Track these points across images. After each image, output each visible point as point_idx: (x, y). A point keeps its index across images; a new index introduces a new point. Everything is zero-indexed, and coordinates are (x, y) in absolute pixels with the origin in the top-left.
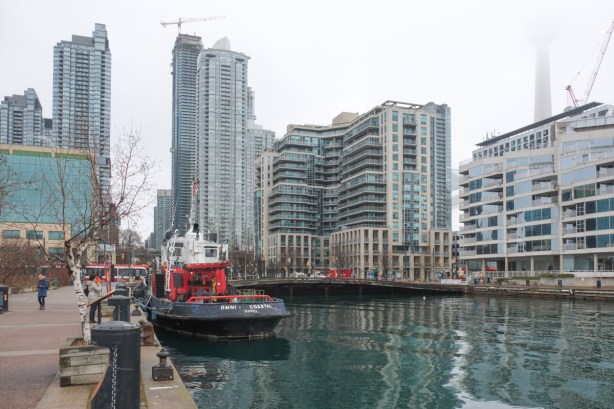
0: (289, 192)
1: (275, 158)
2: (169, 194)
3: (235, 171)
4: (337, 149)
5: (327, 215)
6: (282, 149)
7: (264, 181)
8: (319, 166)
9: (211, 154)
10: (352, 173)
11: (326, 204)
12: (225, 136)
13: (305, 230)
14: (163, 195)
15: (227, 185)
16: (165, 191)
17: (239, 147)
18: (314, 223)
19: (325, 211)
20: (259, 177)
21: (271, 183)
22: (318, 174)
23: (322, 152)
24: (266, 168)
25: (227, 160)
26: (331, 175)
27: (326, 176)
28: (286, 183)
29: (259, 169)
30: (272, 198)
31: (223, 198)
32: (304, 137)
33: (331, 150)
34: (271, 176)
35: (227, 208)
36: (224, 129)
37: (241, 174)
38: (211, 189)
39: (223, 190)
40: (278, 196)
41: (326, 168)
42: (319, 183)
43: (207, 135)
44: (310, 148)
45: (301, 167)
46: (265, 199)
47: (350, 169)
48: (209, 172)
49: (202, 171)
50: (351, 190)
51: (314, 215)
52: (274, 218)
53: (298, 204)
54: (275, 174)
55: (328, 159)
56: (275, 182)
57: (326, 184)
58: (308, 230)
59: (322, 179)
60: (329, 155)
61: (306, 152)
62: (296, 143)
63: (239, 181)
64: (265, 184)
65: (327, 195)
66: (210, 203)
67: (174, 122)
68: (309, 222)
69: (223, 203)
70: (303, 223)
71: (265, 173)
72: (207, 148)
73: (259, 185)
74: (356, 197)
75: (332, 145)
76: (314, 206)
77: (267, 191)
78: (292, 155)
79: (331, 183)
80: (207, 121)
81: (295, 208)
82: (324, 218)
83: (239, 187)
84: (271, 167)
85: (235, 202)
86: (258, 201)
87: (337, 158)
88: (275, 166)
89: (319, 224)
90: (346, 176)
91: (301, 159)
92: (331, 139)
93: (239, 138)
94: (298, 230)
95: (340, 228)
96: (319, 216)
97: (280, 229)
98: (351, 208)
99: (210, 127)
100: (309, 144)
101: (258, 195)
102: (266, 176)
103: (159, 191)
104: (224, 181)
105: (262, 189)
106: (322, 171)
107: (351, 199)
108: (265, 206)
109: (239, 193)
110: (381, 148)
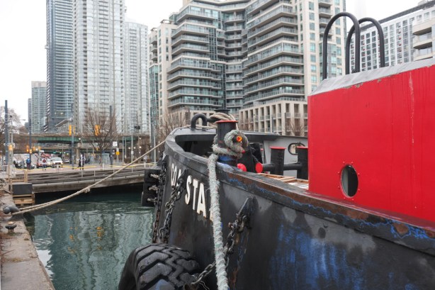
0: (192, 66)
1: (173, 30)
2: (44, 85)
3: (114, 58)
4: (238, 23)
5: (230, 92)
6: (181, 21)
7: (162, 55)
8: (220, 40)
9: (90, 41)
10: (261, 45)
11: (228, 80)
12: (103, 23)
13: (209, 107)
14: (37, 86)
15: (106, 72)
16: (40, 83)
17: (117, 34)
18: (217, 99)
19: (228, 88)
20: (155, 52)
21: (170, 57)
22: (220, 49)
23: (222, 27)
24: (163, 41)
25: (106, 47)
26: (232, 50)
27: (228, 51)
28: (188, 56)
29: (155, 43)
30: (171, 73)
31: (103, 84)
32: (204, 9)
33: (231, 24)
34: (170, 49)
35: (106, 93)
36: (102, 16)
37: (120, 61)
38: (89, 75)
39: (102, 76)
40: (181, 69)
41: (228, 43)
42: (221, 58)
43: (85, 22)
44: (211, 21)
45: (202, 40)
46: (164, 74)
47: (258, 41)
48: (88, 58)
49: (80, 57)
50: (262, 63)
51: (217, 91)
52: (175, 94)
53: (201, 80)
54: (173, 47)
55: (228, 34)
56: (174, 56)
57: (228, 59)
58: (213, 107)
59: (224, 54)
60: (230, 29)
61: (207, 25)
62: (195, 14)
63: (118, 68)
64: (164, 58)
65: (229, 71)
66: (89, 88)
67: (48, 15)
68: (213, 99)
69: (103, 89)
70: (207, 100)
71: (162, 46)
72: (85, 34)
73: (155, 60)
74: (270, 70)
75: (231, 19)
76: (216, 82)
77: (165, 65)
78: (192, 26)
79: (232, 58)
80: (85, 9)
81: (198, 84)
82: (227, 95)
83: (118, 73)
84: (170, 40)
85: (114, 88)
86: (155, 77)
87: (239, 32)
88: (173, 39)
89: (222, 102)
90: (254, 48)
91: (203, 32)
92: (230, 13)
93: (117, 26)
94: (201, 106)
95: (251, 104)
96: (222, 93)
97: (184, 105)
98: (262, 82)
99: (88, 14)
100: (209, 16)
101: (155, 70)
102: (164, 50)
103: (33, 83)
104: (104, 67)
105: (159, 64)
106: (223, 45)
107: (262, 72)
108: (163, 82)
109: (118, 79)
110: (296, 17)
